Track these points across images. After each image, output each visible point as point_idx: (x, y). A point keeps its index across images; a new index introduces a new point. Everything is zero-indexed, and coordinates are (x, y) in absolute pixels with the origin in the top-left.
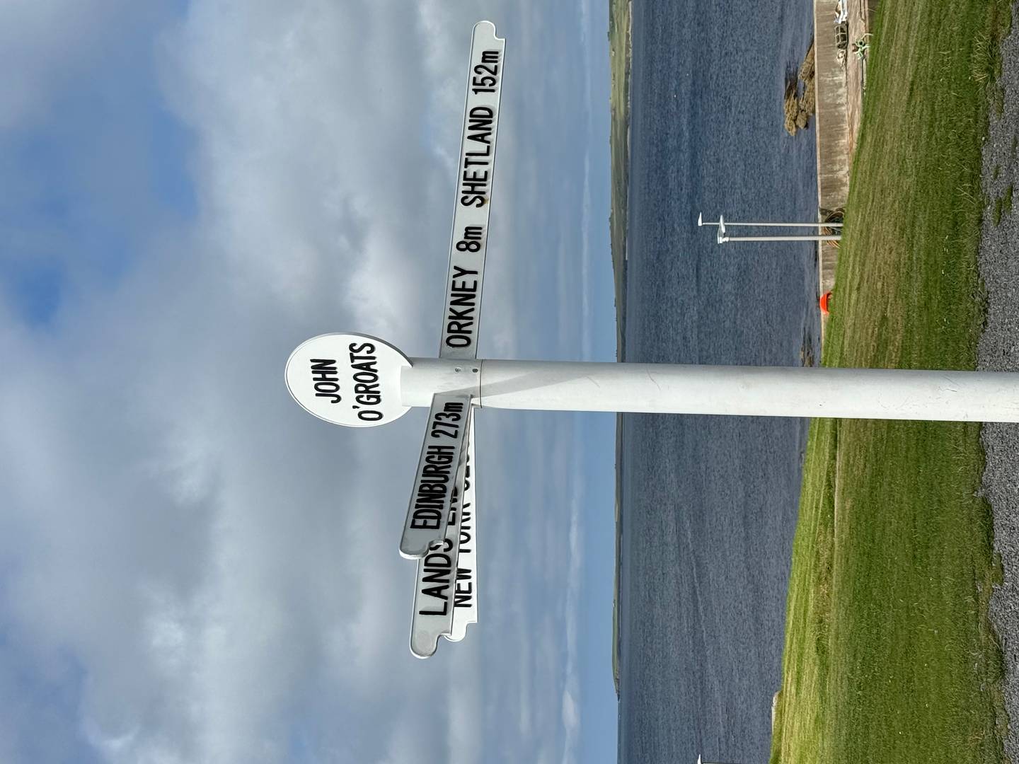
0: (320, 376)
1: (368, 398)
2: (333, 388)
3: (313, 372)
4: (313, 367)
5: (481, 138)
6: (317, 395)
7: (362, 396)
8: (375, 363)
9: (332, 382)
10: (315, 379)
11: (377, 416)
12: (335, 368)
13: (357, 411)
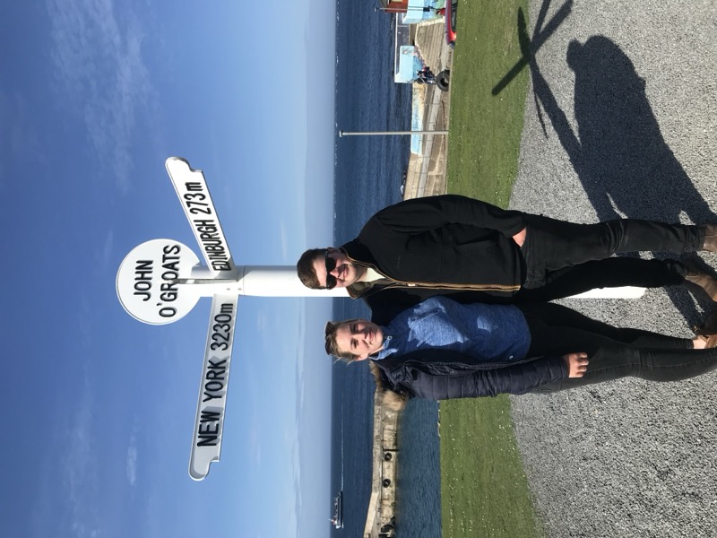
0: (140, 275)
1: (169, 295)
2: (147, 286)
3: (137, 273)
4: (137, 268)
6: (135, 294)
7: (164, 294)
8: (177, 263)
9: (147, 281)
10: (136, 279)
11: (171, 312)
12: (151, 268)
13: (161, 307)
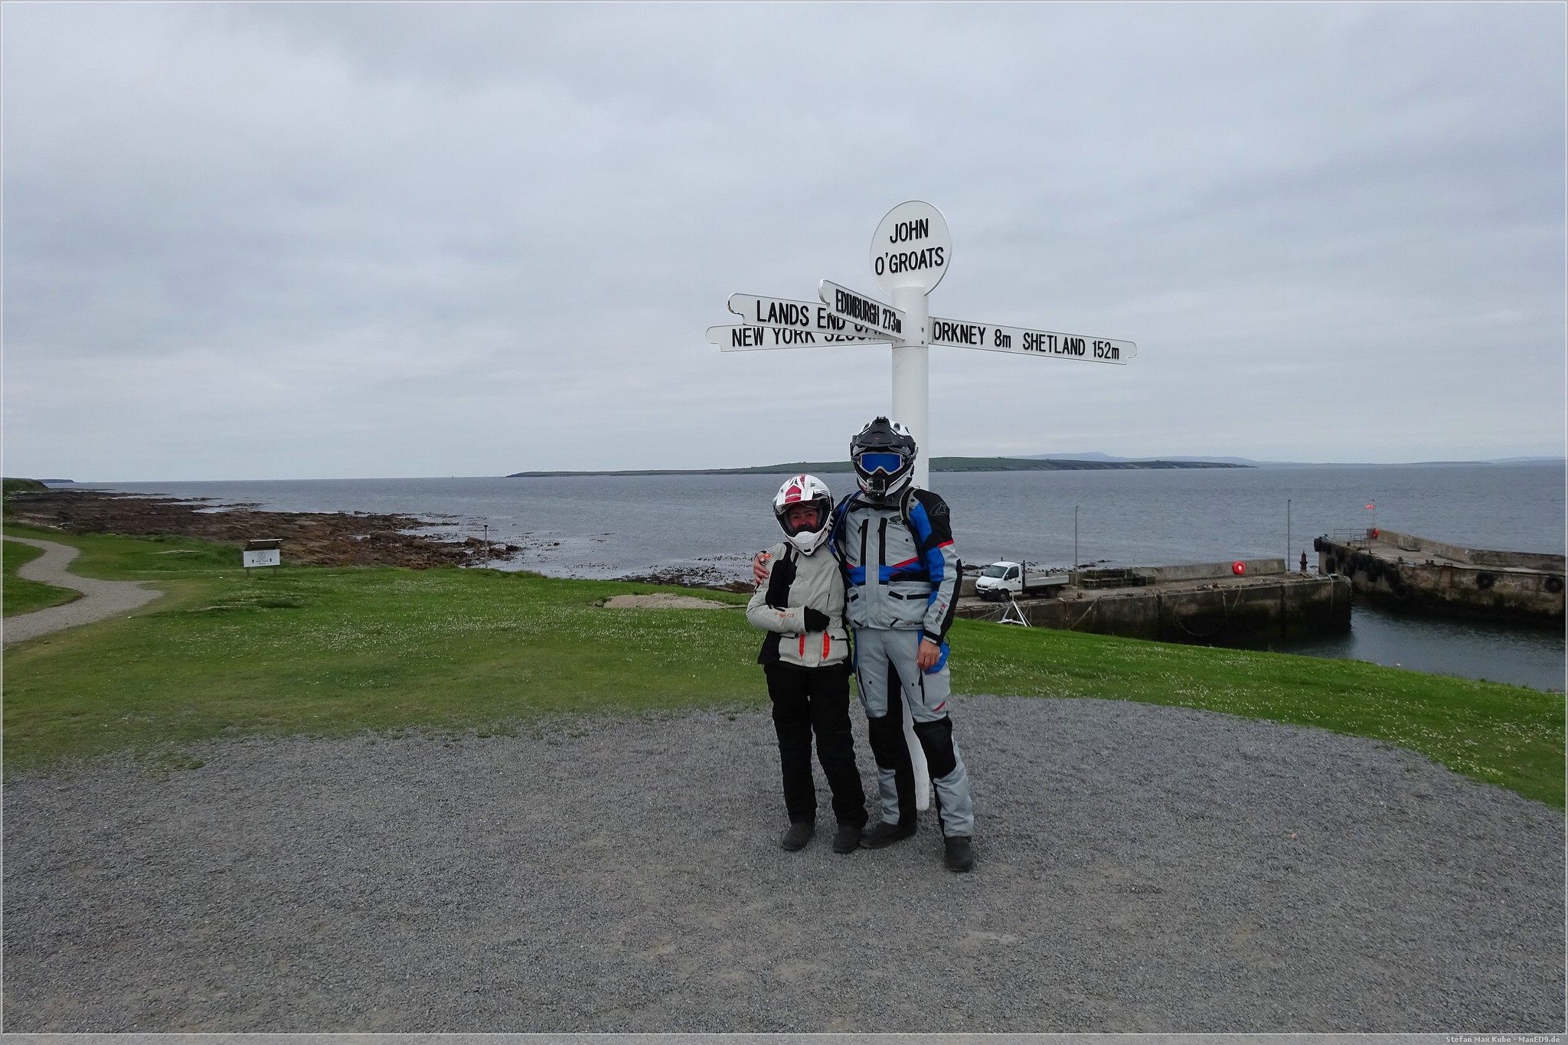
5: (1066, 347)
6: (897, 225)
7: (897, 259)
8: (926, 267)
9: (909, 235)
10: (911, 223)
11: (880, 271)
12: (921, 237)
13: (884, 256)
